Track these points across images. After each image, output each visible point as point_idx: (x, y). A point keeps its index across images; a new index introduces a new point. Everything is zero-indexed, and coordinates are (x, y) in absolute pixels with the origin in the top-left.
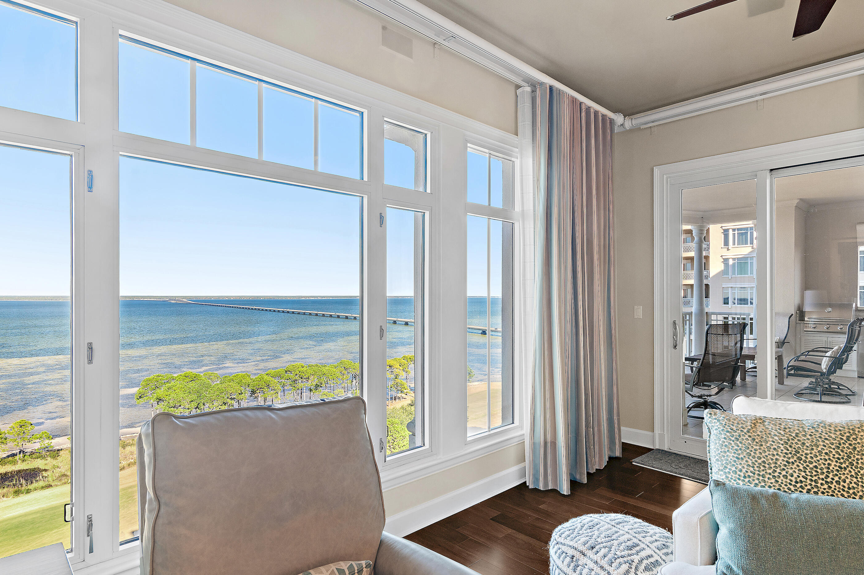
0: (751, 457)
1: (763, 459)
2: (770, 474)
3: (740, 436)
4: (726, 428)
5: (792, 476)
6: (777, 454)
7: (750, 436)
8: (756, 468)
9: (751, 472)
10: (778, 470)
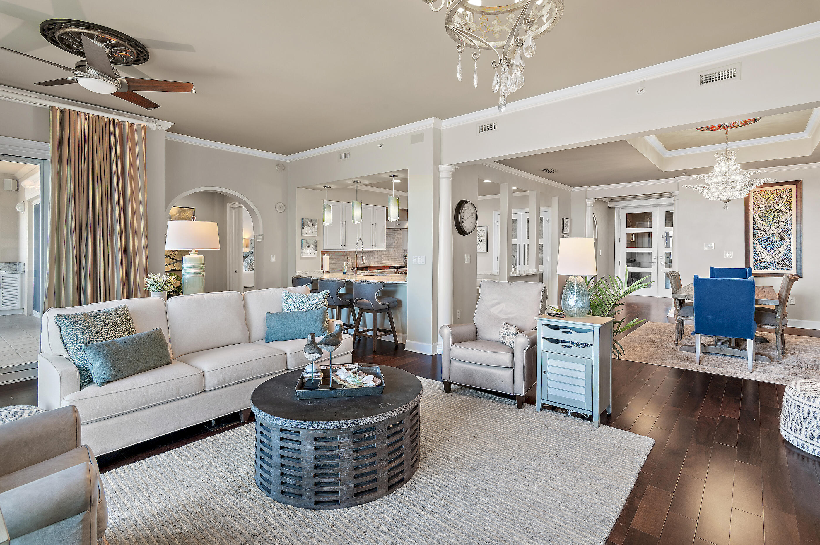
0: (90, 332)
1: (96, 331)
2: (100, 336)
3: (81, 323)
4: (73, 322)
5: (110, 334)
6: (101, 327)
7: (86, 322)
8: (94, 336)
9: (92, 338)
10: (104, 334)
